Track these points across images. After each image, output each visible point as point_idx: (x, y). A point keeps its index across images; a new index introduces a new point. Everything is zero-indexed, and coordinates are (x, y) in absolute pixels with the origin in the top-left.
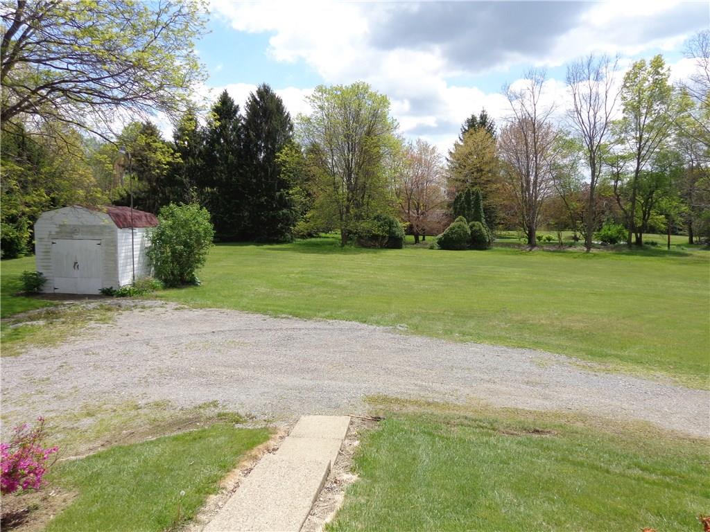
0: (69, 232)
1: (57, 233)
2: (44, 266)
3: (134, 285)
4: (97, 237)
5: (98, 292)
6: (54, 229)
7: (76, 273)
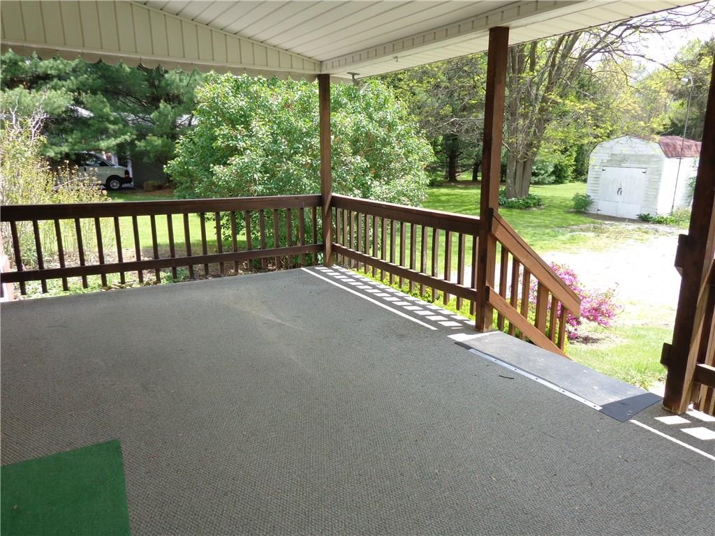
0: (618, 161)
1: (608, 161)
2: (592, 190)
3: (671, 214)
4: (644, 166)
5: (635, 217)
6: (606, 158)
7: (618, 198)
